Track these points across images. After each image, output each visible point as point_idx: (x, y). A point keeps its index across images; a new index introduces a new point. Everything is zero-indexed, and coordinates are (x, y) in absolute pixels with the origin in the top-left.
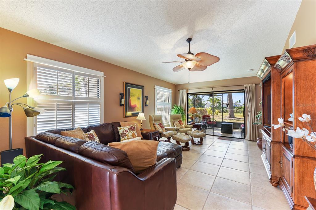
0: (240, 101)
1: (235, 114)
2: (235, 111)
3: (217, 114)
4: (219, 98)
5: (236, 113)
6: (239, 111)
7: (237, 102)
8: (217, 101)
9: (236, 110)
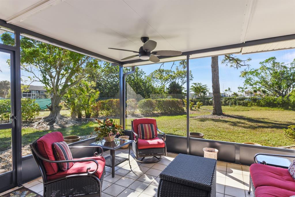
0: (229, 89)
1: (223, 107)
2: (223, 103)
3: (199, 108)
4: (204, 87)
5: (224, 105)
6: (229, 102)
7: (226, 90)
8: (202, 90)
9: (225, 102)
